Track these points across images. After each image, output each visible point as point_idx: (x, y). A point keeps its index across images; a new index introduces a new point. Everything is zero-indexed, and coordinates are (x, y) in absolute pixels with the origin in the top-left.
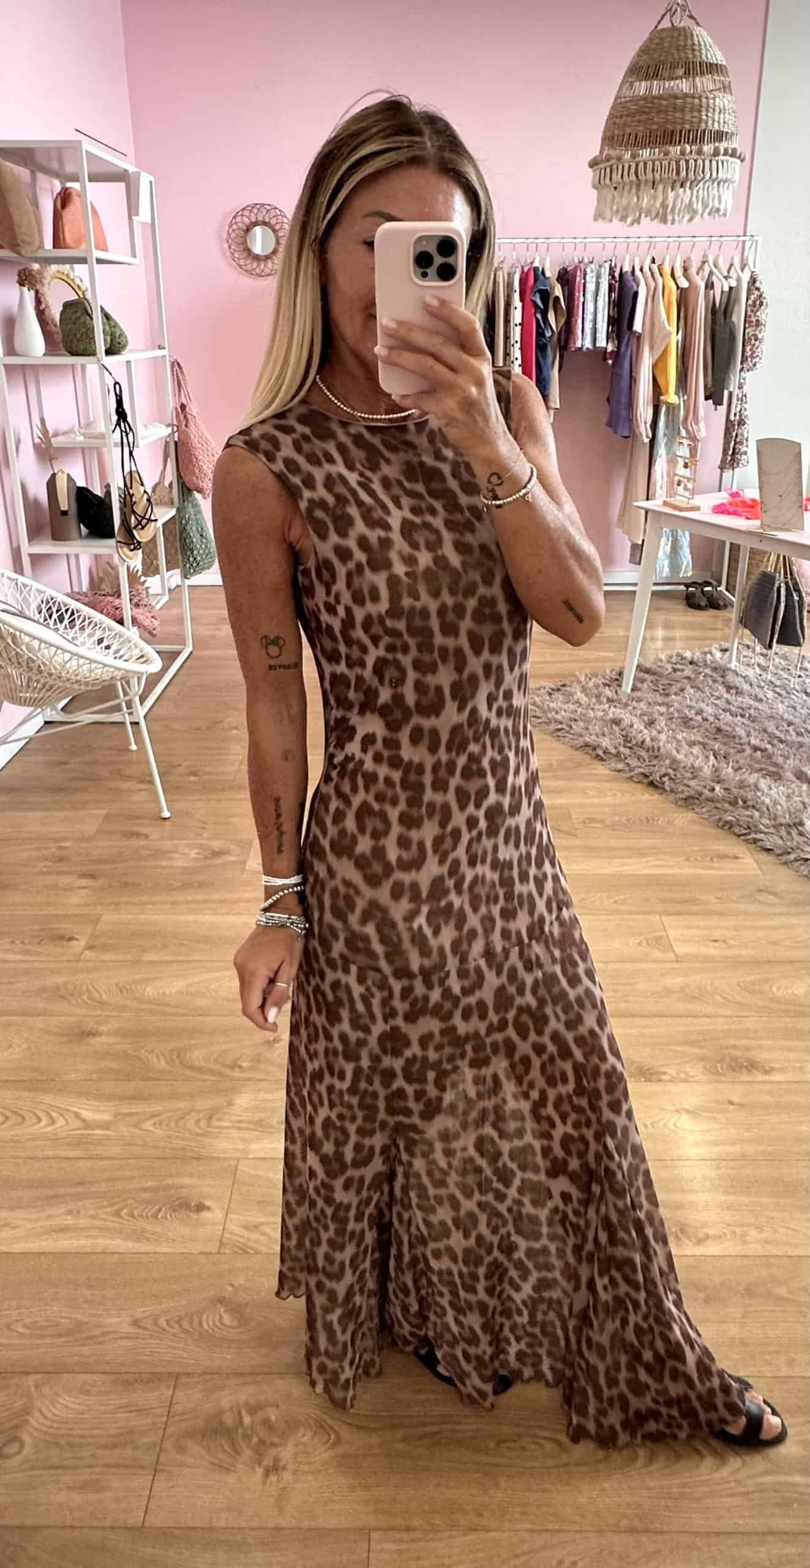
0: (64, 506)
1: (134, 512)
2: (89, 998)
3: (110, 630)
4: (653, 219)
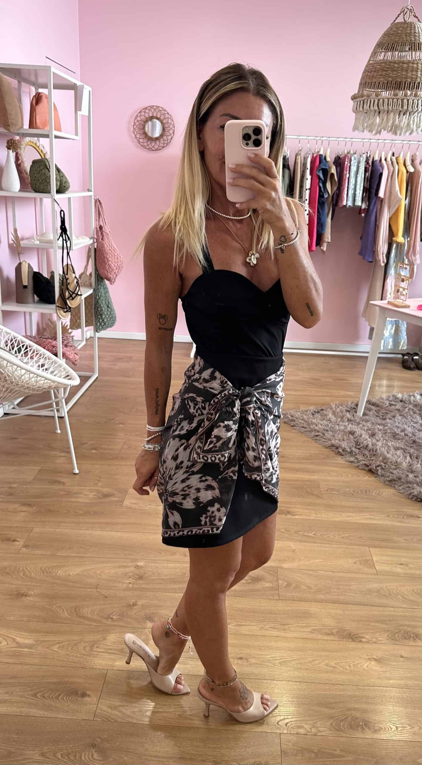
0: (25, 283)
1: (68, 289)
2: (23, 575)
3: (49, 359)
4: (388, 132)
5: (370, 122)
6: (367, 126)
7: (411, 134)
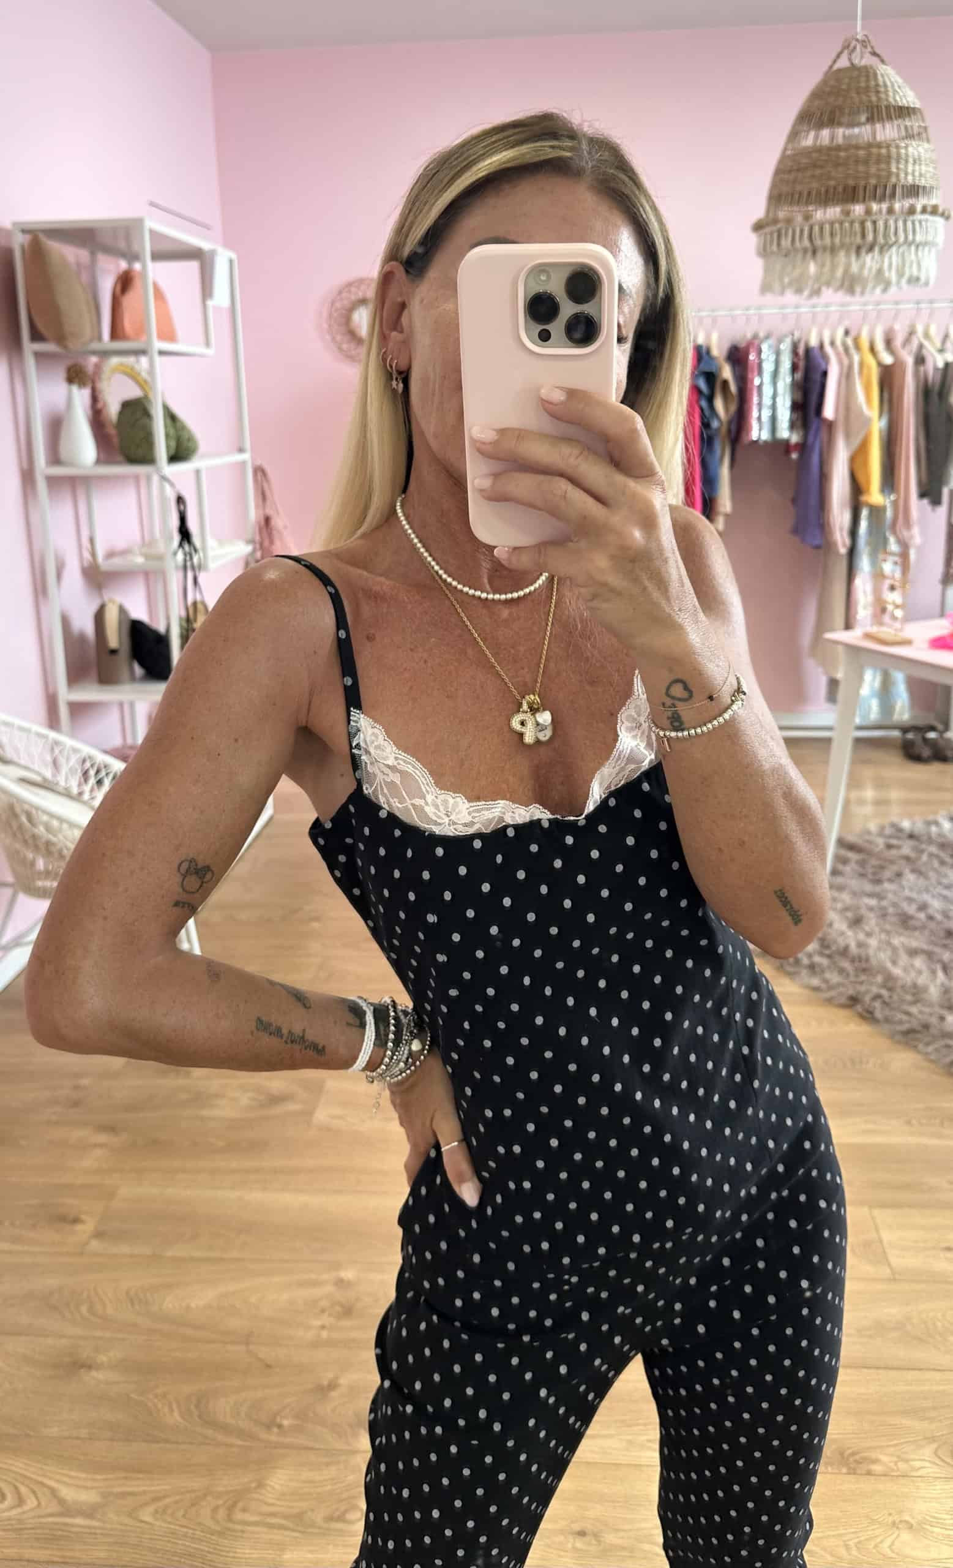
4: (837, 290)
5: (797, 272)
6: (790, 284)
7: (885, 290)
